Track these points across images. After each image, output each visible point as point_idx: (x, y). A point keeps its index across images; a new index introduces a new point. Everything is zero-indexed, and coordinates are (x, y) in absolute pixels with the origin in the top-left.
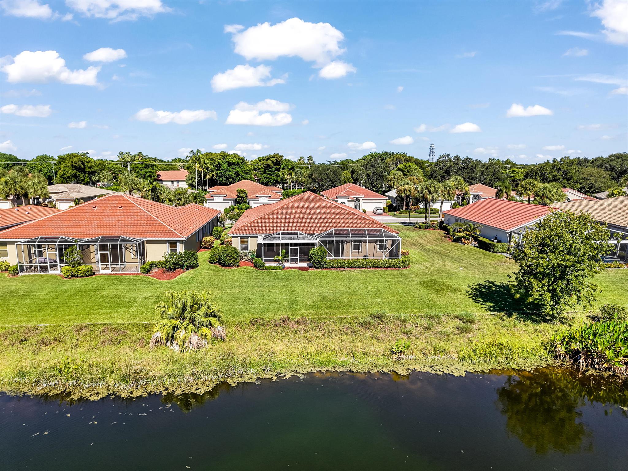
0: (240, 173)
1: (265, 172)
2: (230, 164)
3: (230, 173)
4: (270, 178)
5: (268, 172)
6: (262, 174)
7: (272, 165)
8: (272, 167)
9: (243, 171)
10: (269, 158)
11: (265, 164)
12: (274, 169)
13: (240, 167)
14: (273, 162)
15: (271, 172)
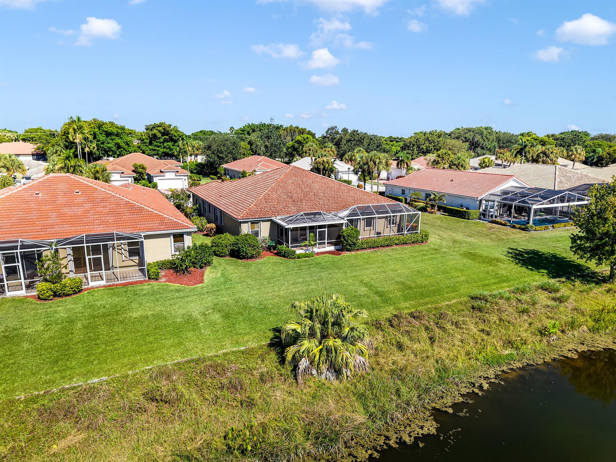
0: (121, 144)
1: (151, 143)
2: (108, 134)
3: (109, 145)
4: (158, 151)
5: (154, 144)
6: (147, 146)
7: (159, 135)
8: (160, 138)
9: (124, 142)
10: (154, 127)
11: (151, 134)
12: (162, 140)
13: (121, 138)
14: (160, 131)
15: (158, 144)
